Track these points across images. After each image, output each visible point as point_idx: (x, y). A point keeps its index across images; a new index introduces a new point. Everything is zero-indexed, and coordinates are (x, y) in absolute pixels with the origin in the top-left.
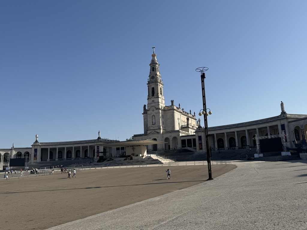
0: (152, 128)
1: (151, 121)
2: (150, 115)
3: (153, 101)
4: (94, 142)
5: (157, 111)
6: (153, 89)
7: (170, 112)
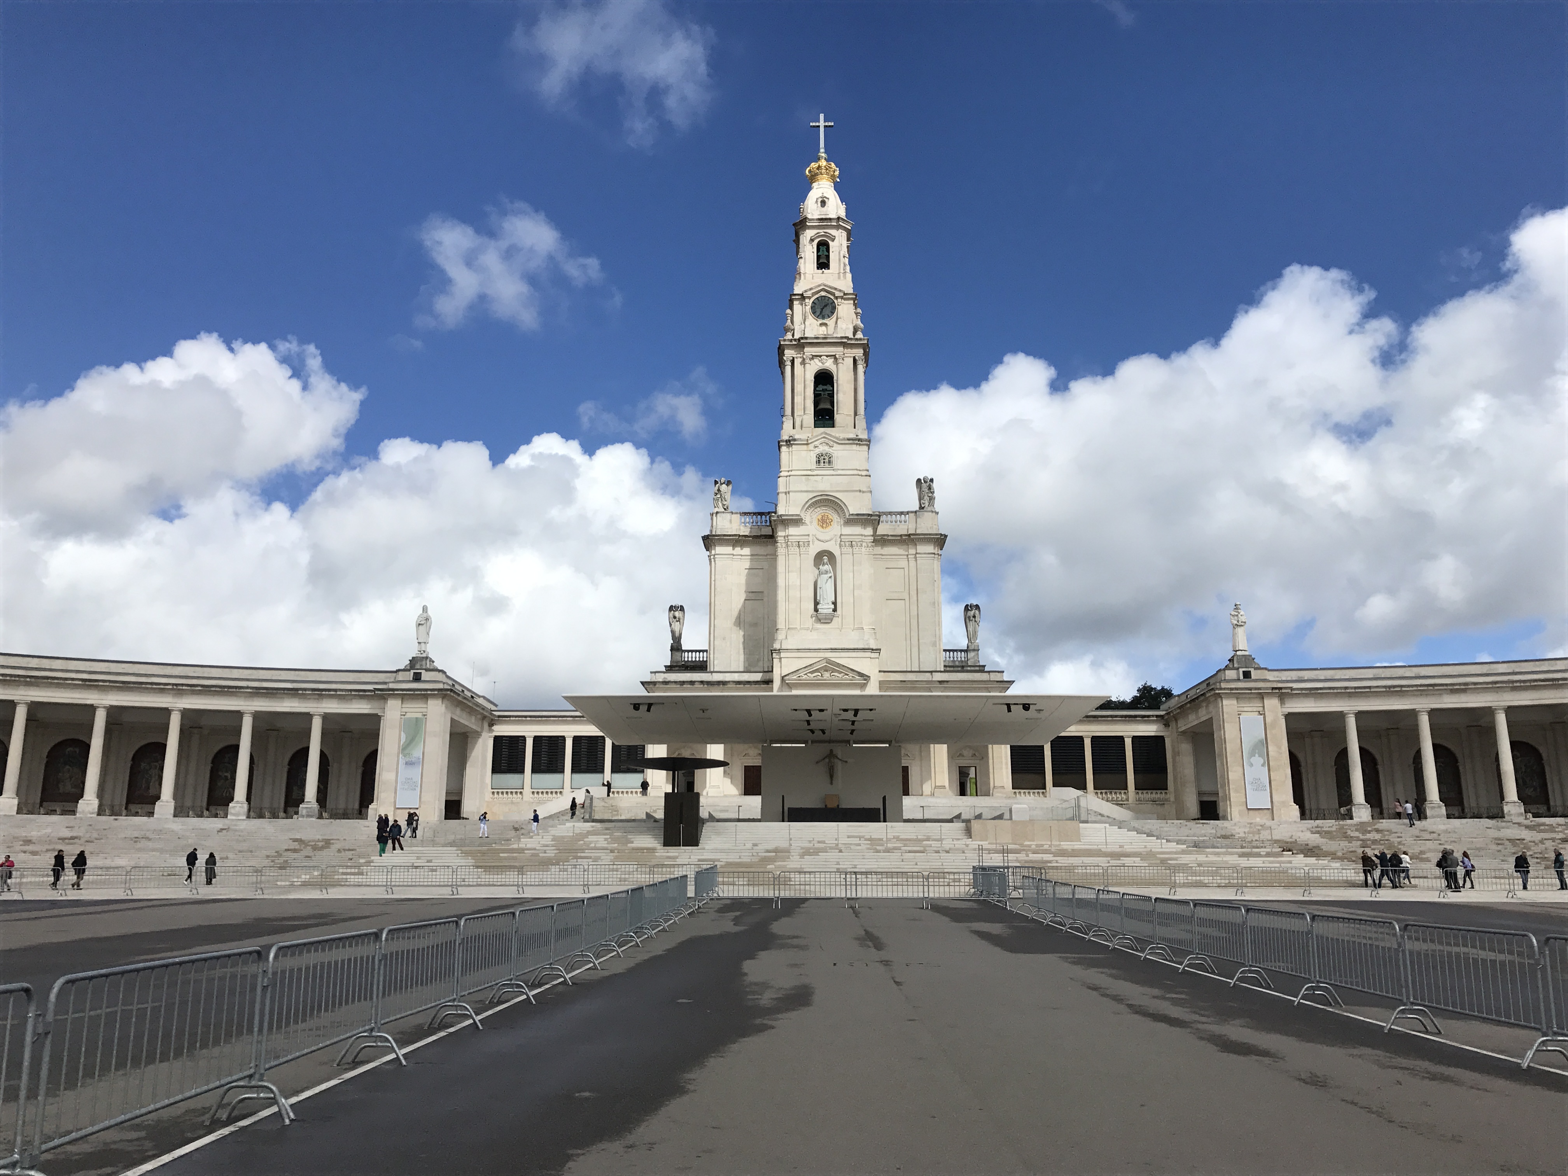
0: (811, 640)
1: (806, 594)
2: (801, 550)
3: (824, 460)
4: (371, 687)
5: (857, 530)
6: (824, 379)
7: (912, 551)
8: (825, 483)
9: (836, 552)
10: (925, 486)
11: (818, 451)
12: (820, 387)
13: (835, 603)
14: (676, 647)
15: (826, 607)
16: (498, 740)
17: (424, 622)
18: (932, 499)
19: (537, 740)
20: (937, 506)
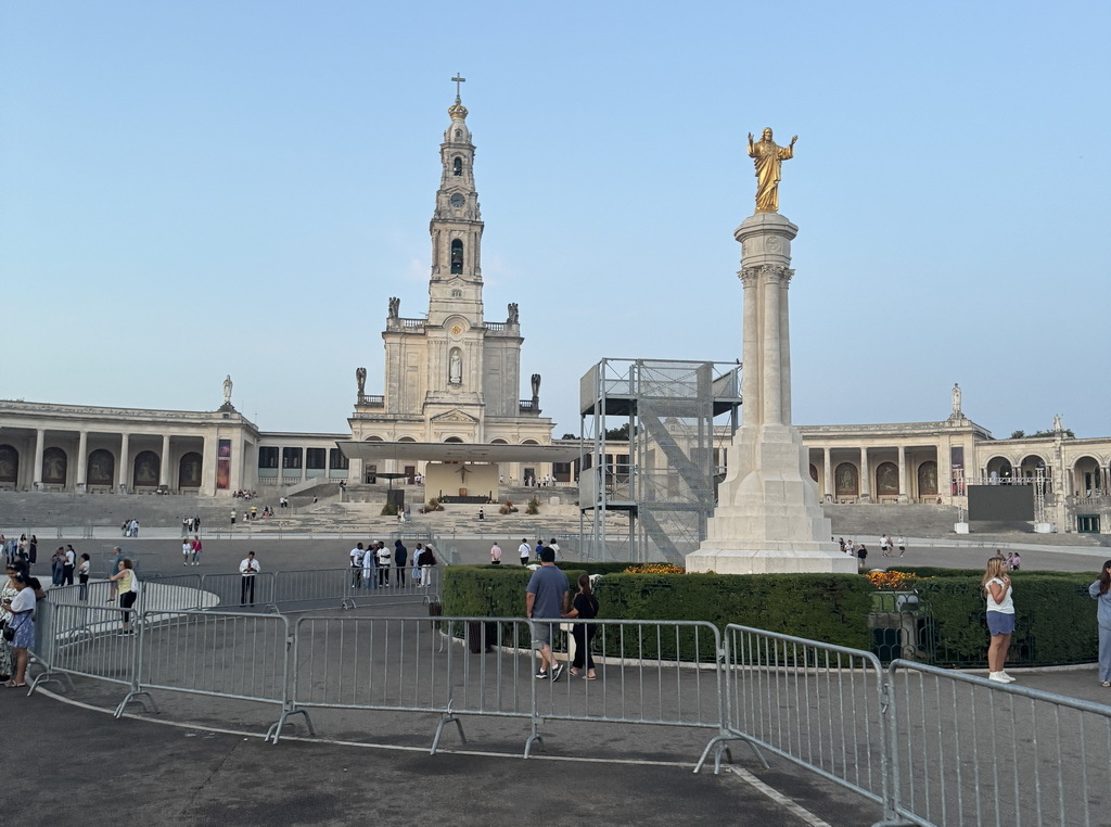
0: (447, 398)
1: (444, 371)
2: (444, 346)
3: (457, 293)
4: (200, 421)
5: (474, 335)
6: (457, 244)
7: (504, 345)
8: (457, 308)
9: (463, 347)
10: (513, 308)
11: (454, 288)
12: (455, 249)
13: (461, 378)
14: (361, 393)
15: (455, 380)
16: (262, 449)
17: (228, 383)
18: (517, 316)
19: (285, 449)
20: (519, 320)
